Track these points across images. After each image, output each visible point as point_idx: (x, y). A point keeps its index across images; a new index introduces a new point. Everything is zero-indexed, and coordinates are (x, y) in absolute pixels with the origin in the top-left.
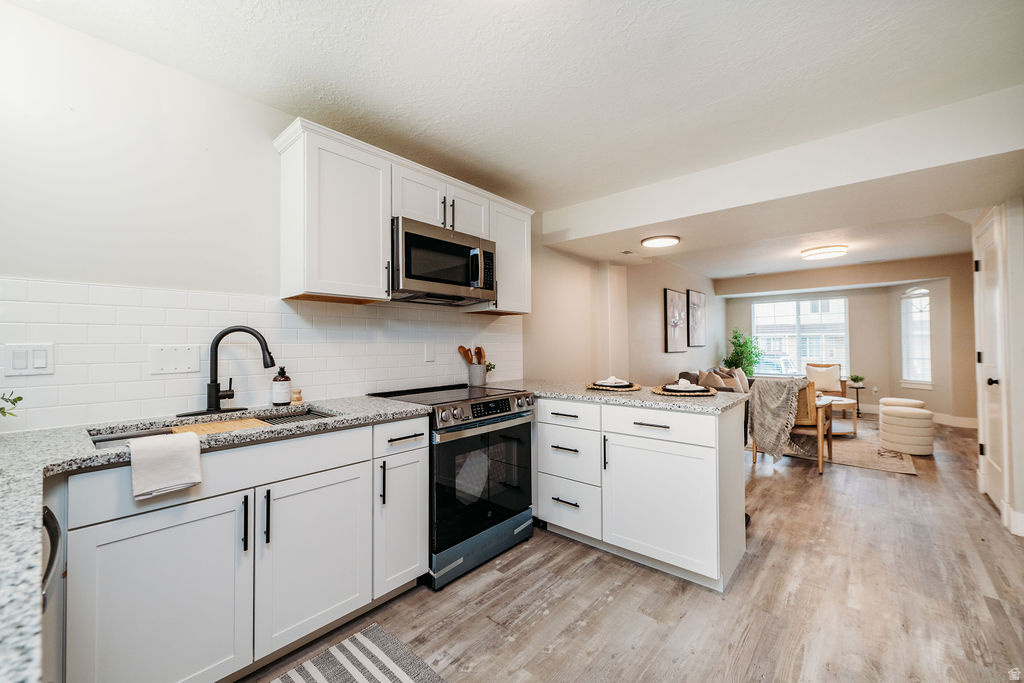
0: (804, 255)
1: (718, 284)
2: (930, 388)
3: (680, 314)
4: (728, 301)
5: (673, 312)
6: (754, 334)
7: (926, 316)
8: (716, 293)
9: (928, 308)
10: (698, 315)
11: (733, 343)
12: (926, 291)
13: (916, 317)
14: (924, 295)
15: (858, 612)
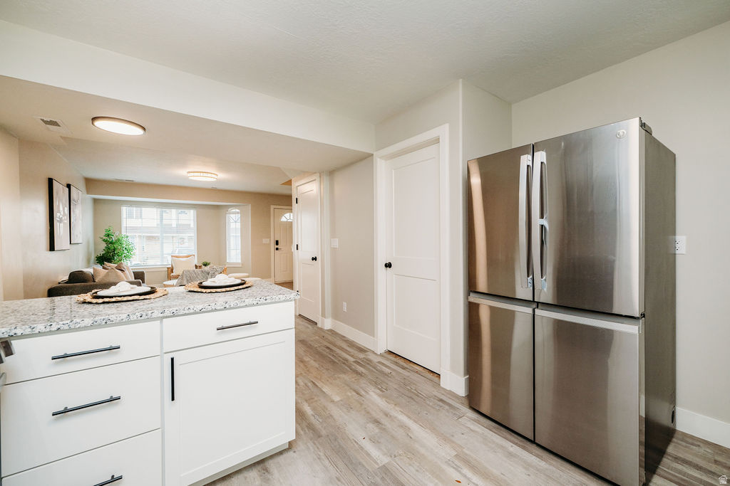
0: (189, 175)
1: (90, 183)
2: (240, 266)
3: (64, 209)
4: (95, 201)
5: (59, 206)
6: (124, 233)
7: (238, 225)
8: (88, 192)
9: (239, 221)
10: (77, 211)
11: (104, 240)
12: (237, 210)
13: (233, 225)
14: (238, 213)
15: (341, 400)
